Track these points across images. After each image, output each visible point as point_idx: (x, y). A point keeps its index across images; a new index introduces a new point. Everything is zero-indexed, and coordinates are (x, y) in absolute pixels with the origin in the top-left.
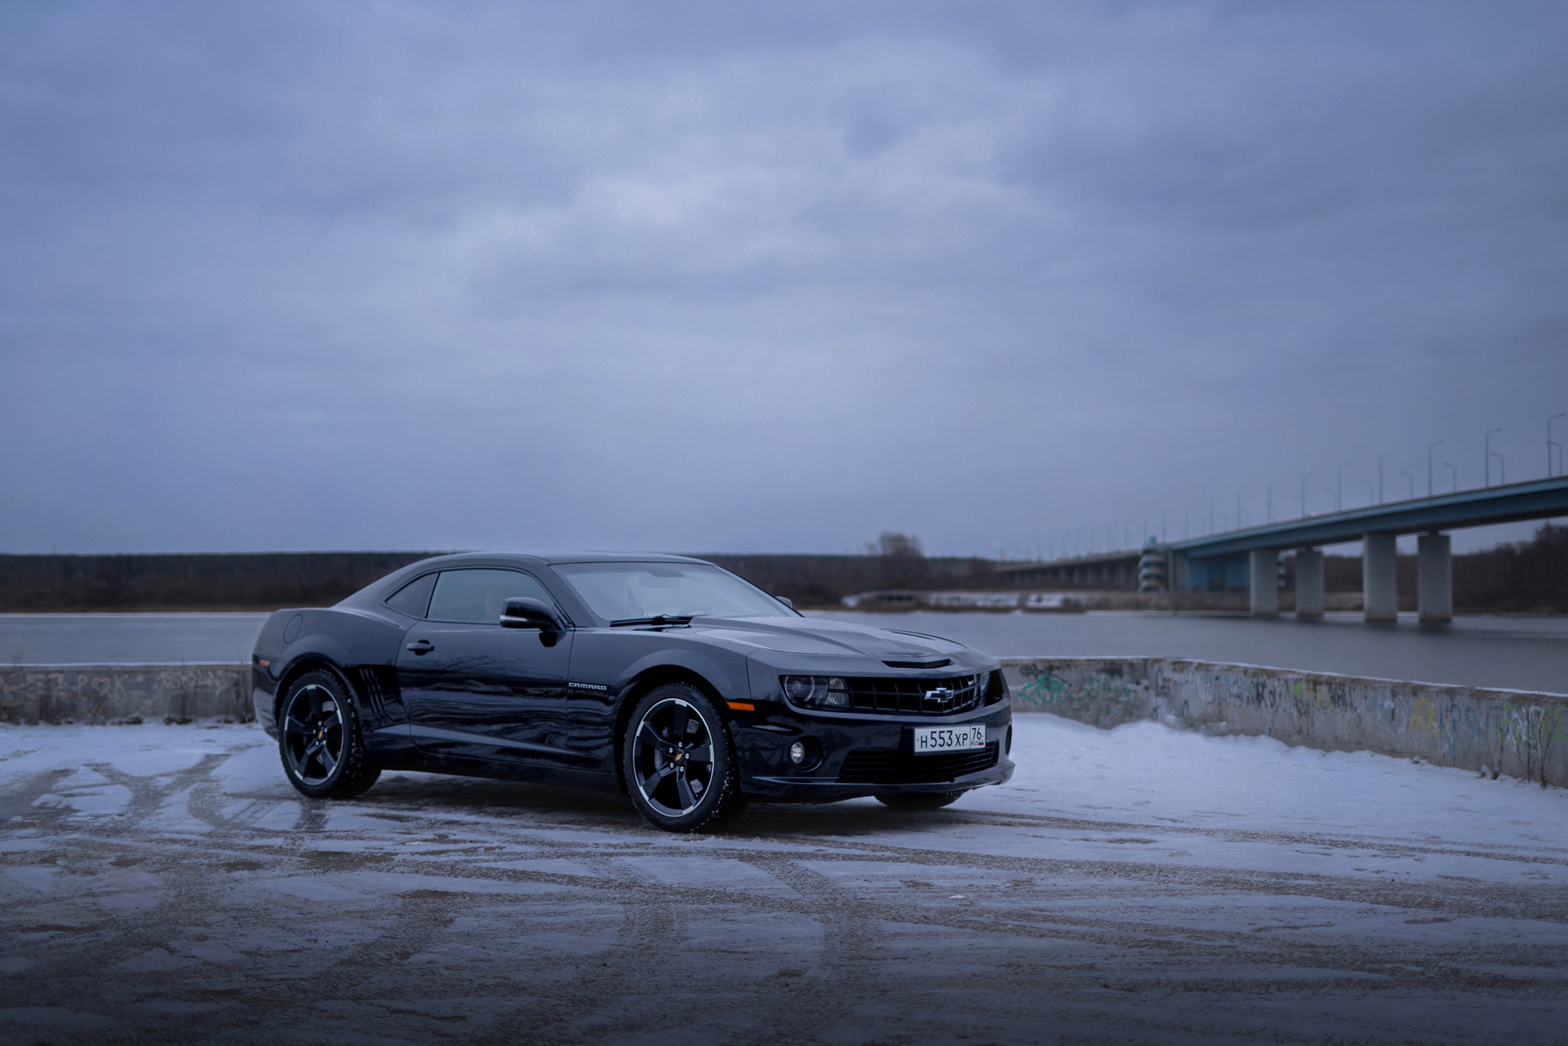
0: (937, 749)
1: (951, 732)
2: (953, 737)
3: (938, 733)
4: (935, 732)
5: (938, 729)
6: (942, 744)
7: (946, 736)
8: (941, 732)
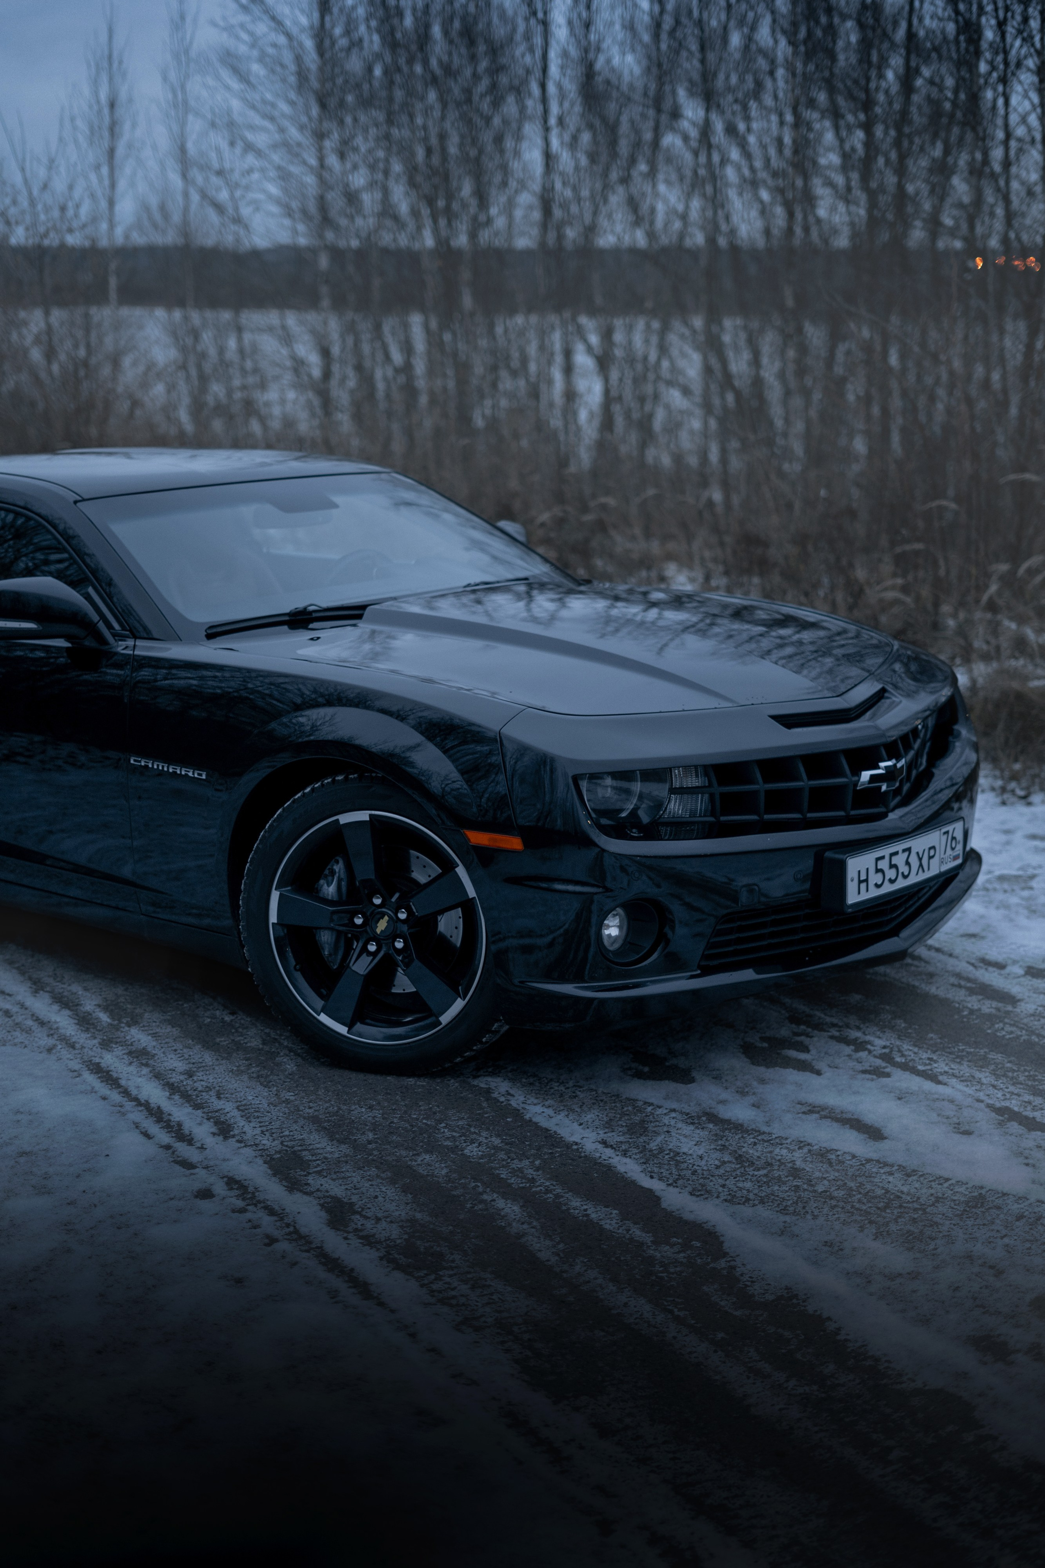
0: (887, 888)
1: (909, 850)
2: (914, 860)
3: (887, 857)
4: (883, 858)
5: (885, 851)
6: (893, 878)
7: (900, 860)
8: (892, 855)
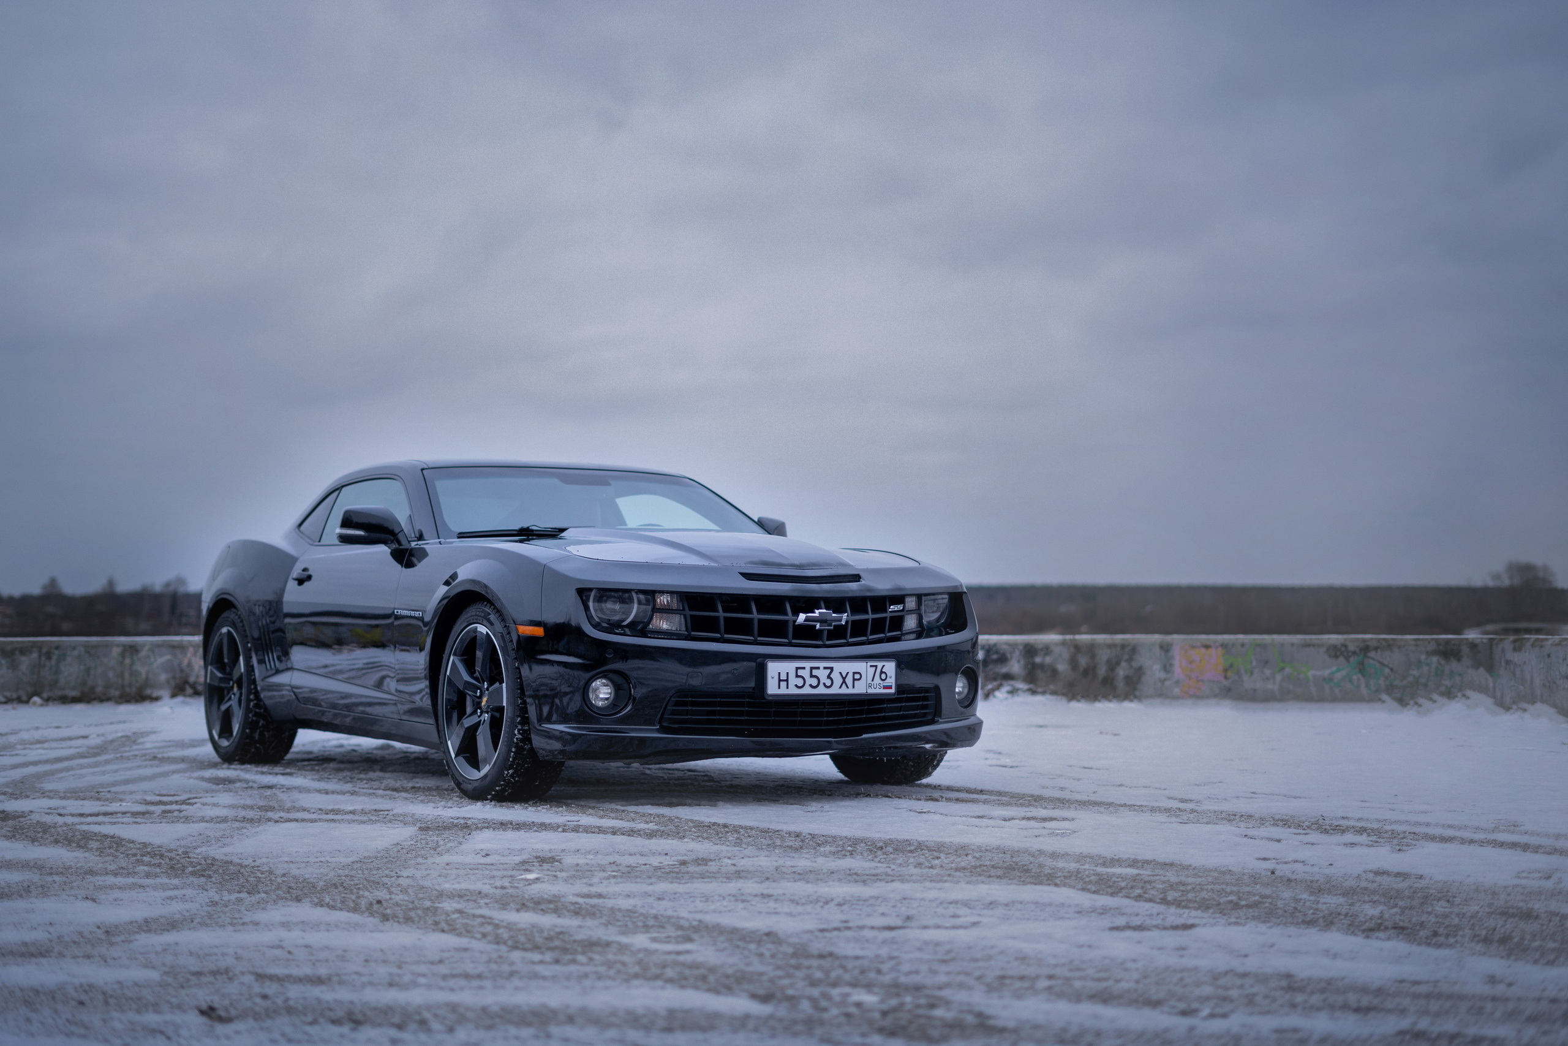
0: (807, 690)
1: (832, 669)
2: (835, 676)
3: (808, 670)
4: (804, 668)
5: (808, 665)
6: (814, 685)
7: (822, 674)
8: (812, 668)
